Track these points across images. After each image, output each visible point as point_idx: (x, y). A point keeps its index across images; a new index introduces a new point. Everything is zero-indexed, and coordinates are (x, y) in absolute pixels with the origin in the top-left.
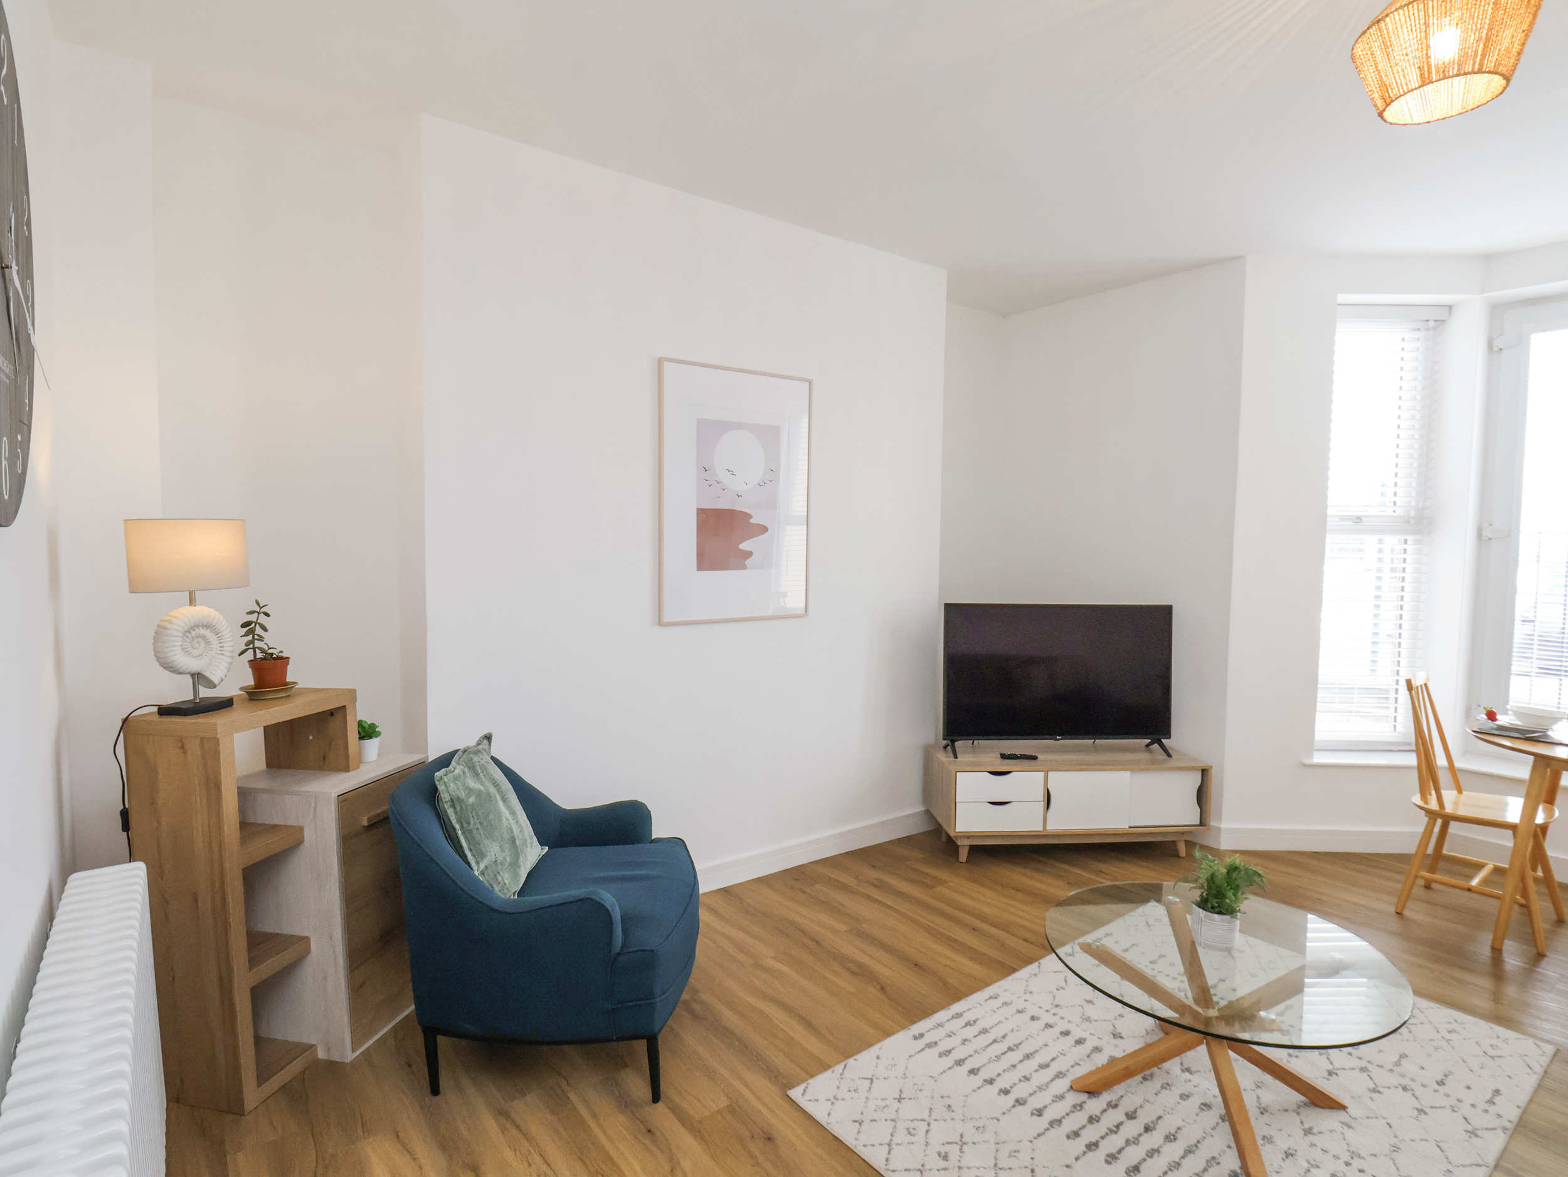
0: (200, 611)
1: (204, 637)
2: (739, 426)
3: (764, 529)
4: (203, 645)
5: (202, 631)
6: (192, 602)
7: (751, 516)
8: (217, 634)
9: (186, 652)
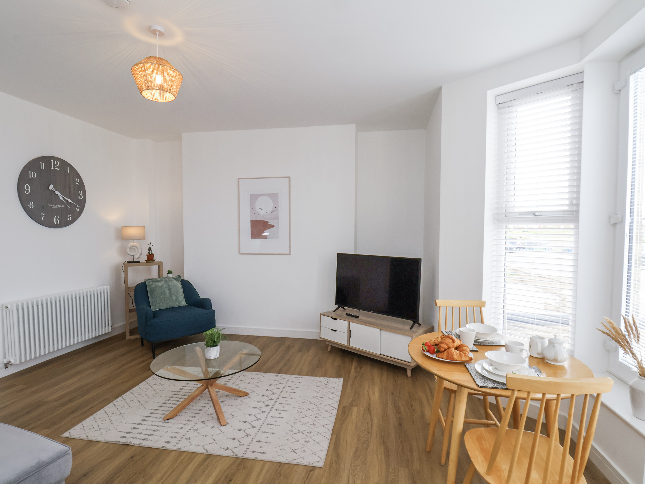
0: (135, 244)
1: (134, 249)
2: (264, 195)
3: (273, 226)
4: (134, 250)
5: (134, 248)
6: (134, 242)
7: (268, 222)
8: (137, 248)
9: (130, 251)
